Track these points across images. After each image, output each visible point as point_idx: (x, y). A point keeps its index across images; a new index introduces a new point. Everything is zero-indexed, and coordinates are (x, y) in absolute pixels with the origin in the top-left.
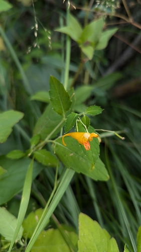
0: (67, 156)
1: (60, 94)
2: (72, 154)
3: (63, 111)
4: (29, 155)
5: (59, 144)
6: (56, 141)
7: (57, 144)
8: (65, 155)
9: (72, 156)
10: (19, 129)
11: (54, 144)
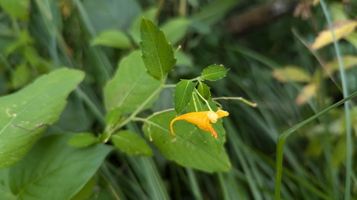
0: (167, 142)
1: (157, 47)
2: (175, 139)
3: (162, 73)
4: (106, 141)
5: (155, 124)
6: (149, 120)
7: (151, 125)
8: (164, 142)
9: (175, 143)
10: (82, 95)
11: (148, 125)
